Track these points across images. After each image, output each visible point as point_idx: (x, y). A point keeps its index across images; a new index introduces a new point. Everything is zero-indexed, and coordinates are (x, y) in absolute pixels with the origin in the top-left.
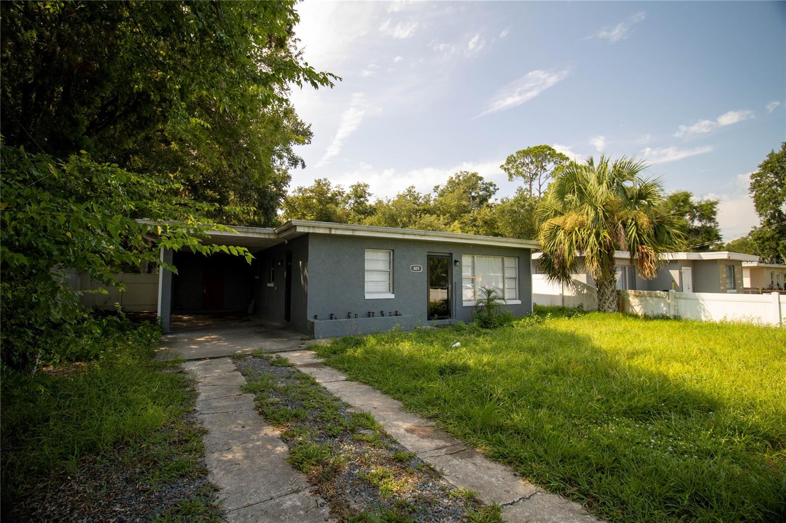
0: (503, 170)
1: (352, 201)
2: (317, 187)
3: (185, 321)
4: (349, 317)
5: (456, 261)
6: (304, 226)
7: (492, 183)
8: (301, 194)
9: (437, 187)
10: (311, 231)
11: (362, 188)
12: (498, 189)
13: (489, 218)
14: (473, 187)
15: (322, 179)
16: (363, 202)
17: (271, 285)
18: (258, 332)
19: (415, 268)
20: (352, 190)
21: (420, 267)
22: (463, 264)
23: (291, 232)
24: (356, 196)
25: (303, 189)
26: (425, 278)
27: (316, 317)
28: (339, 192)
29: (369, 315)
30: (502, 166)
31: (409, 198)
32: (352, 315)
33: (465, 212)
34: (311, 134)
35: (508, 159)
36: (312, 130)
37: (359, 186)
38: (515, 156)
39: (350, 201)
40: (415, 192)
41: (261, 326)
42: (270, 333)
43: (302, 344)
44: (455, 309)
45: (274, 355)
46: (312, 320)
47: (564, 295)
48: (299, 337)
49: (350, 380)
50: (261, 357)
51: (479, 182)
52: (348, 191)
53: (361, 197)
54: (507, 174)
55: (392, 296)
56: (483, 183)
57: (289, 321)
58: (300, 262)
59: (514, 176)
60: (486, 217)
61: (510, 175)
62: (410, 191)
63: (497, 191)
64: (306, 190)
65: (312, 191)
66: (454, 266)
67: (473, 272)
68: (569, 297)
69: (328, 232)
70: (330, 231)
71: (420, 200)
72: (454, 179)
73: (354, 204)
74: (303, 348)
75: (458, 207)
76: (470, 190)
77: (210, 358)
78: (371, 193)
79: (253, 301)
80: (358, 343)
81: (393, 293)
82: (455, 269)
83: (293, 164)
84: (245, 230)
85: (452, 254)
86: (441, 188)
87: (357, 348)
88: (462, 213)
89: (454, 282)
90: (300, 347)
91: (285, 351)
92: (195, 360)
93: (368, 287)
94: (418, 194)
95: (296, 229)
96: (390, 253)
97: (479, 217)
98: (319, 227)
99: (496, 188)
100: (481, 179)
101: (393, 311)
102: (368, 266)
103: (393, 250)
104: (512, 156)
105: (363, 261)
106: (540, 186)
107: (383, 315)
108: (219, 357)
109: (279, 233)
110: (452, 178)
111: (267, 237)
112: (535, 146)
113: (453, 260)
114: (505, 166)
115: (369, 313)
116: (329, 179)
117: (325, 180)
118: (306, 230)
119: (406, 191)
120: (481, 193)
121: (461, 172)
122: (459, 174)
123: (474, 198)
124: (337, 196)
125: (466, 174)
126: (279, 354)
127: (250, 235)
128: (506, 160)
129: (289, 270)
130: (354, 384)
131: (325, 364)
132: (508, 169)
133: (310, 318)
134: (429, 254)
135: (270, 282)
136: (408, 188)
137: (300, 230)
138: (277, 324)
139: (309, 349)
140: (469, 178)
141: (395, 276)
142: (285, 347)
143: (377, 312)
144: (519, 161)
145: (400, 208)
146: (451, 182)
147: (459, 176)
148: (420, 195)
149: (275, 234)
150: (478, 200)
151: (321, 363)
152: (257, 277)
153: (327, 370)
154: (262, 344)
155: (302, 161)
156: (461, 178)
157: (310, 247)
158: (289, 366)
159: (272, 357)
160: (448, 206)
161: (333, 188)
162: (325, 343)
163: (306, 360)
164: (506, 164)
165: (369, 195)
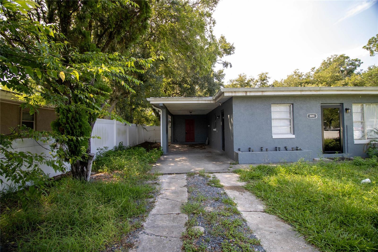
0: (366, 50)
1: (259, 83)
2: (239, 78)
3: (176, 148)
4: (262, 150)
5: (347, 109)
6: (229, 92)
7: (357, 59)
8: (231, 83)
9: (314, 68)
10: (234, 94)
11: (264, 75)
12: (362, 63)
13: (358, 82)
14: (342, 64)
15: (242, 74)
16: (266, 83)
17: (215, 130)
18: (207, 157)
19: (311, 116)
20: (259, 77)
21: (315, 116)
22: (353, 111)
23: (221, 97)
24: (261, 80)
25: (232, 80)
26: (320, 122)
27: (239, 150)
28: (252, 79)
29: (276, 149)
30: (365, 47)
31: (295, 77)
32: (264, 149)
33: (338, 80)
34: (234, 48)
35: (369, 41)
36: (234, 46)
37: (263, 74)
38: (376, 38)
39: (258, 83)
40: (299, 72)
41: (210, 152)
42: (213, 158)
43: (231, 168)
44: (347, 145)
45: (211, 175)
46: (237, 152)
48: (229, 162)
49: (268, 213)
50: (203, 176)
51: (346, 60)
52: (257, 78)
53: (264, 80)
54: (369, 52)
55: (294, 136)
56: (349, 61)
57: (224, 151)
58: (229, 116)
59: (375, 52)
60: (356, 81)
61: (372, 52)
62: (296, 72)
63: (362, 64)
64: (234, 81)
65: (237, 81)
66: (345, 113)
67: (363, 117)
70: (246, 94)
71: (303, 77)
72: (326, 61)
73: (260, 85)
74: (230, 171)
75: (332, 77)
76: (340, 67)
77: (176, 174)
78: (270, 77)
79: (208, 138)
80: (271, 172)
81: (294, 134)
82: (346, 116)
83: (225, 66)
84: (197, 99)
85: (342, 104)
87: (270, 176)
88: (335, 81)
89: (345, 125)
90: (229, 170)
91: (219, 173)
92: (169, 174)
93: (274, 130)
94: (301, 73)
95: (224, 94)
96: (290, 107)
97: (350, 81)
98: (239, 92)
99: (361, 62)
100: (347, 58)
101: (295, 146)
103: (293, 104)
104: (373, 38)
105: (270, 112)
107: (286, 150)
108: (181, 173)
109: (215, 100)
111: (209, 102)
113: (345, 108)
114: (368, 47)
115: (276, 148)
117: (244, 74)
118: (230, 94)
119: (294, 72)
120: (348, 68)
121: (332, 56)
122: (330, 57)
123: (342, 71)
124: (250, 81)
125: (335, 56)
126: (215, 174)
127: (200, 102)
129: (223, 121)
130: (272, 217)
131: (246, 189)
132: (370, 48)
133: (236, 150)
134: (322, 105)
135: (215, 128)
136: (294, 70)
137: (226, 94)
138: (218, 152)
139: (235, 172)
140: (339, 58)
141: (295, 122)
142: (219, 169)
143: (282, 148)
145: (290, 83)
146: (324, 63)
147: (330, 59)
148: (303, 74)
149: (214, 100)
150: (345, 72)
151: (243, 186)
152: (209, 126)
153: (247, 194)
154: (207, 165)
155: (230, 63)
156: (332, 60)
157: (233, 106)
158: (219, 187)
159: (210, 177)
160: (324, 77)
161: (248, 78)
162: (245, 168)
163: (232, 182)
164: (368, 45)
165: (269, 78)
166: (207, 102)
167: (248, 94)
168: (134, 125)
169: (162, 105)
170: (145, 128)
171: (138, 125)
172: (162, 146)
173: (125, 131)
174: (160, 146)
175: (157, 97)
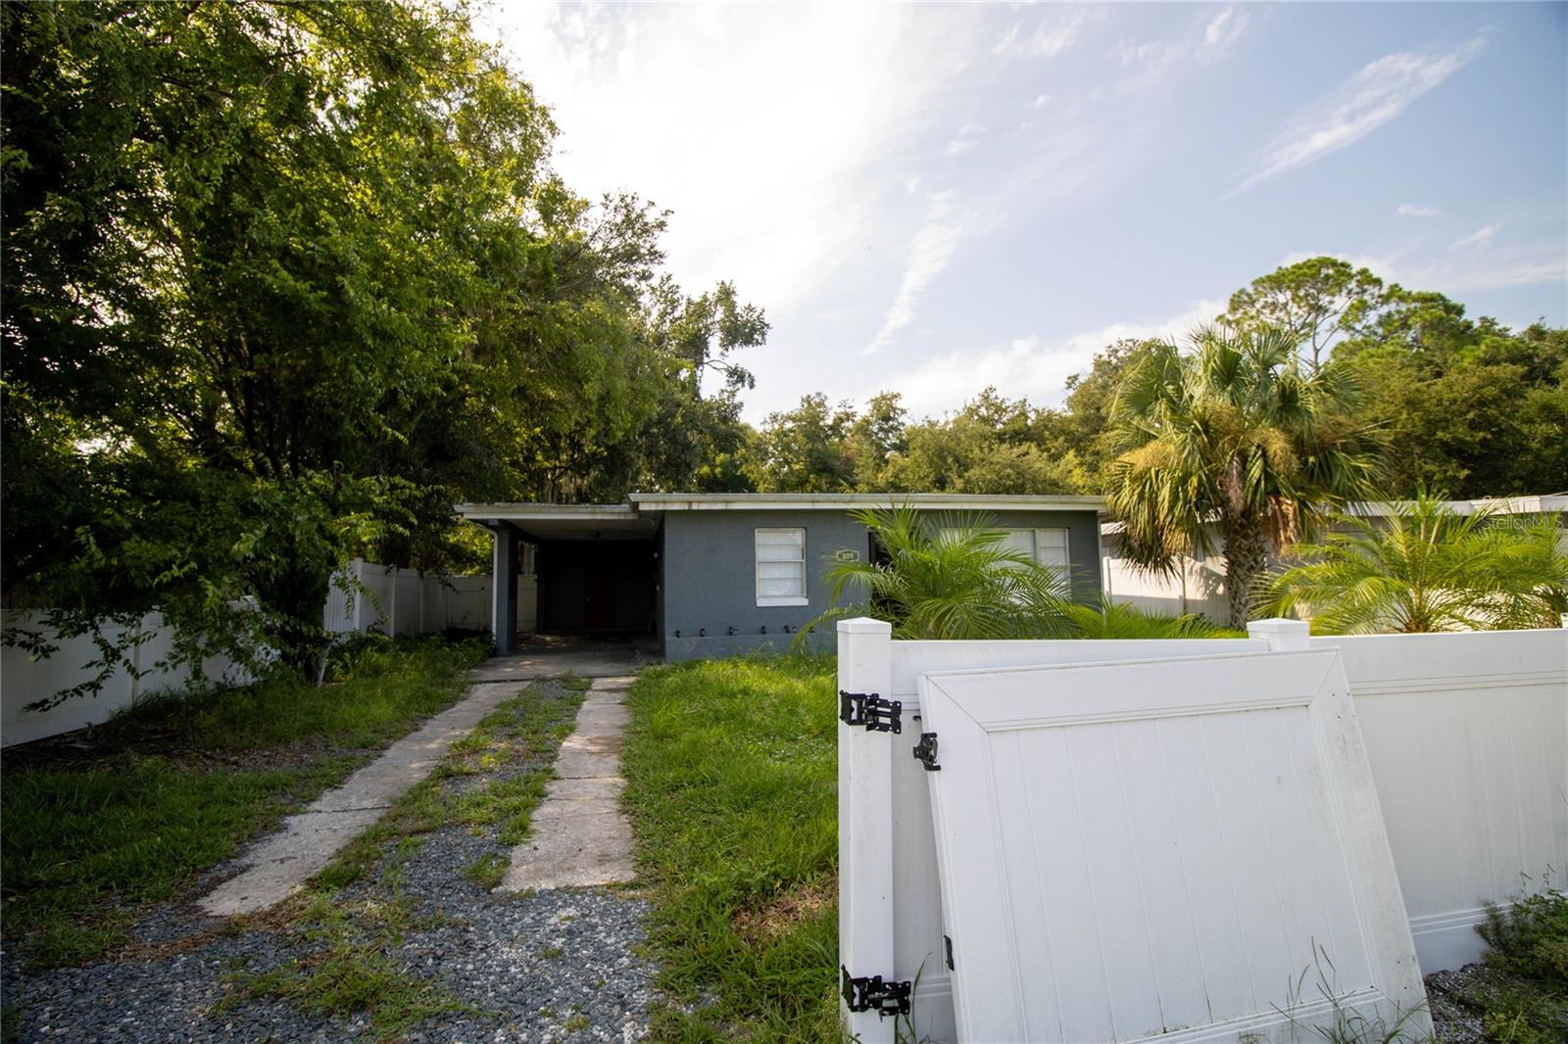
2: (805, 410)
4: (730, 633)
9: (1076, 377)
10: (660, 507)
15: (813, 395)
19: (844, 556)
20: (871, 408)
21: (854, 555)
24: (879, 418)
27: (676, 634)
28: (847, 414)
29: (763, 630)
30: (1221, 317)
31: (984, 412)
34: (765, 326)
35: (1232, 301)
36: (766, 318)
37: (883, 398)
38: (1250, 290)
40: (996, 398)
47: (1188, 597)
50: (568, 681)
52: (863, 410)
53: (889, 418)
55: (805, 602)
62: (987, 398)
68: (1195, 601)
69: (687, 508)
70: (690, 506)
71: (1006, 413)
72: (1105, 358)
81: (807, 597)
86: (1082, 379)
93: (761, 589)
95: (638, 507)
96: (802, 533)
102: (761, 554)
103: (805, 529)
104: (1242, 291)
105: (753, 547)
106: (1317, 351)
107: (788, 631)
110: (1100, 356)
112: (1294, 263)
114: (1228, 317)
115: (764, 627)
116: (825, 393)
117: (819, 394)
118: (653, 507)
119: (980, 398)
121: (1120, 342)
122: (1115, 346)
124: (843, 421)
128: (1228, 302)
132: (1237, 323)
133: (669, 636)
136: (982, 391)
137: (643, 507)
140: (1142, 352)
141: (811, 570)
142: (614, 671)
143: (778, 627)
144: (1263, 300)
146: (1100, 365)
147: (1117, 351)
148: (1008, 402)
156: (1121, 354)
157: (666, 532)
161: (835, 409)
164: (1230, 312)
165: (904, 412)
166: (616, 517)
167: (695, 507)
168: (413, 572)
169: (496, 523)
170: (450, 585)
171: (425, 574)
172: (494, 631)
173: (385, 593)
174: (490, 632)
175: (482, 502)
